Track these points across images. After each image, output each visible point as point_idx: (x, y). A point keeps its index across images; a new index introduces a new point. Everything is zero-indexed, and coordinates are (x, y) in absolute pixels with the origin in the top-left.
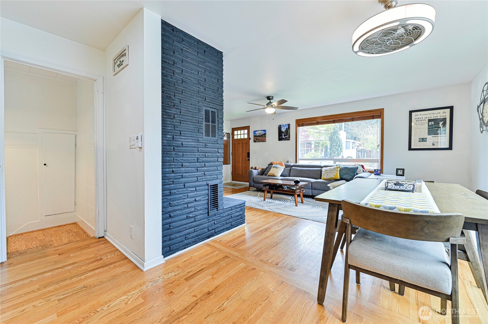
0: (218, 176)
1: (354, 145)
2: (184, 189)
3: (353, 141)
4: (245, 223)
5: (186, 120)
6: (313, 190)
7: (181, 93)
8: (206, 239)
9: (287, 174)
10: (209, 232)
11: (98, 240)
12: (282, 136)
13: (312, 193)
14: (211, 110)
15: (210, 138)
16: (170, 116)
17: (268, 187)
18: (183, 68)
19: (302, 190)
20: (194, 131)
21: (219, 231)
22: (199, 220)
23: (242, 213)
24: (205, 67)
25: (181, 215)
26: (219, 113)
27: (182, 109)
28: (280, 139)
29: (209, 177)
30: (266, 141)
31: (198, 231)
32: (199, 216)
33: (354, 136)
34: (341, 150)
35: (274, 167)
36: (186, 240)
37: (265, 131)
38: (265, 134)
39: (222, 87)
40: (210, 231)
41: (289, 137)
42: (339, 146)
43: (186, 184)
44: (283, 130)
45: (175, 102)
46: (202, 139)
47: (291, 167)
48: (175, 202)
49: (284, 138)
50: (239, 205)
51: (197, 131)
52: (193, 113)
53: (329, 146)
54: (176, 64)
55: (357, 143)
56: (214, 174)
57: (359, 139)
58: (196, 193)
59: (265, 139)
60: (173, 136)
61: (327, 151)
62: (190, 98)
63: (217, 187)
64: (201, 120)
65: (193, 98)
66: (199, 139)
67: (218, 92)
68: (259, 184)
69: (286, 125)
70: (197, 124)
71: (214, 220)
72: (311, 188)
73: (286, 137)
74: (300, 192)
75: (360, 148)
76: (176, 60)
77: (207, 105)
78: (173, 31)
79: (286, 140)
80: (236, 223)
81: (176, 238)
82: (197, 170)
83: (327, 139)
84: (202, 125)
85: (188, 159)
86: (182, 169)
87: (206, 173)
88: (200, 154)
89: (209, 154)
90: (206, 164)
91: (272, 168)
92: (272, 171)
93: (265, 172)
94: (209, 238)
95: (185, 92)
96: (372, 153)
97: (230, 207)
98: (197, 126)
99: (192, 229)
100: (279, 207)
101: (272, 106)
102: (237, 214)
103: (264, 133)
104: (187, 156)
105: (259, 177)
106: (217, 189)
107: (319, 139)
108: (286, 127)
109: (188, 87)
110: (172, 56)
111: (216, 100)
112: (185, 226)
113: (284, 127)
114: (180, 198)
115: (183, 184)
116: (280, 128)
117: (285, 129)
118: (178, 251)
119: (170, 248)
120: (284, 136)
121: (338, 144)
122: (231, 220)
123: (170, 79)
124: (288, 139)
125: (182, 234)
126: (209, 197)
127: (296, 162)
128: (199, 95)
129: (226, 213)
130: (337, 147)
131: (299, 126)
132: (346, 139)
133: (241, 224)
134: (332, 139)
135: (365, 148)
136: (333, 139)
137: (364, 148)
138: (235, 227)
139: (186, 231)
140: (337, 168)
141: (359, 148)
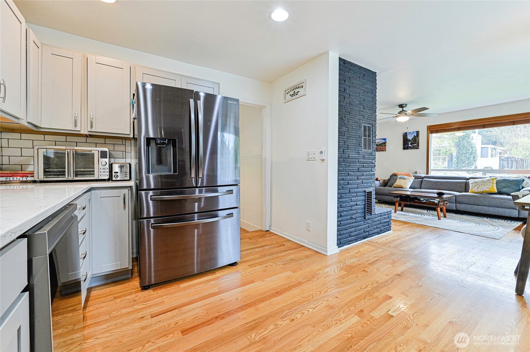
0: (372, 184)
1: (494, 152)
2: (349, 194)
3: (493, 146)
4: (391, 230)
5: (352, 136)
6: (457, 204)
7: (349, 114)
8: (363, 239)
9: (418, 186)
10: (365, 234)
11: (265, 232)
12: (408, 144)
13: (457, 207)
14: (367, 125)
15: (367, 150)
16: (342, 133)
17: (399, 199)
18: (350, 93)
19: (446, 203)
20: (356, 145)
21: (372, 234)
22: (358, 222)
23: (389, 220)
24: (364, 89)
25: (347, 215)
26: (373, 128)
27: (349, 127)
28: (406, 147)
29: (366, 185)
30: (386, 151)
31: (358, 231)
32: (359, 218)
33: (494, 139)
34: (474, 158)
35: (400, 178)
36: (350, 237)
37: (385, 139)
38: (386, 142)
39: (376, 103)
40: (366, 232)
41: (418, 146)
42: (471, 154)
43: (351, 190)
44: (410, 137)
45: (345, 122)
46: (361, 152)
47: (422, 179)
48: (344, 204)
49: (410, 147)
50: (387, 212)
51: (358, 145)
52: (355, 130)
53: (454, 154)
54: (346, 90)
55: (499, 149)
56: (369, 183)
57: (501, 143)
58: (357, 198)
59: (385, 149)
60: (343, 150)
61: (452, 160)
62: (354, 117)
63: (371, 194)
64: (361, 135)
65: (356, 117)
66: (360, 151)
67: (373, 109)
68: (383, 196)
69: (413, 132)
70: (358, 139)
71: (368, 223)
72: (454, 202)
73: (413, 145)
74: (444, 205)
75: (506, 156)
76: (346, 87)
77: (366, 122)
78: (344, 64)
79: (414, 149)
80: (384, 229)
81: (344, 234)
82: (358, 178)
83: (453, 145)
84: (361, 139)
85: (352, 168)
86: (349, 177)
87: (363, 181)
88: (360, 164)
89: (366, 165)
90: (364, 173)
91: (398, 180)
92: (398, 182)
93: (389, 184)
94: (364, 239)
95: (351, 112)
96: (525, 163)
97: (380, 214)
98: (358, 140)
99: (353, 229)
100: (418, 219)
101: (406, 114)
102: (385, 220)
103: (383, 142)
104: (351, 166)
105: (383, 188)
106: (371, 196)
107: (440, 146)
108: (413, 135)
109: (353, 108)
110: (343, 85)
111: (371, 116)
112: (349, 225)
113: (411, 135)
114: (347, 202)
115: (349, 190)
116: (405, 136)
117: (413, 137)
118: (345, 245)
119: (340, 241)
120: (411, 144)
121: (470, 152)
122: (380, 226)
123: (343, 104)
124: (417, 147)
125: (347, 231)
126: (366, 203)
127: (427, 173)
128: (360, 114)
129: (377, 218)
130: (467, 155)
131: (432, 132)
132: (482, 145)
133: (388, 231)
134: (460, 145)
135: (514, 156)
136: (462, 144)
137: (512, 156)
138: (383, 233)
139: (349, 230)
140: (493, 179)
141: (504, 156)
